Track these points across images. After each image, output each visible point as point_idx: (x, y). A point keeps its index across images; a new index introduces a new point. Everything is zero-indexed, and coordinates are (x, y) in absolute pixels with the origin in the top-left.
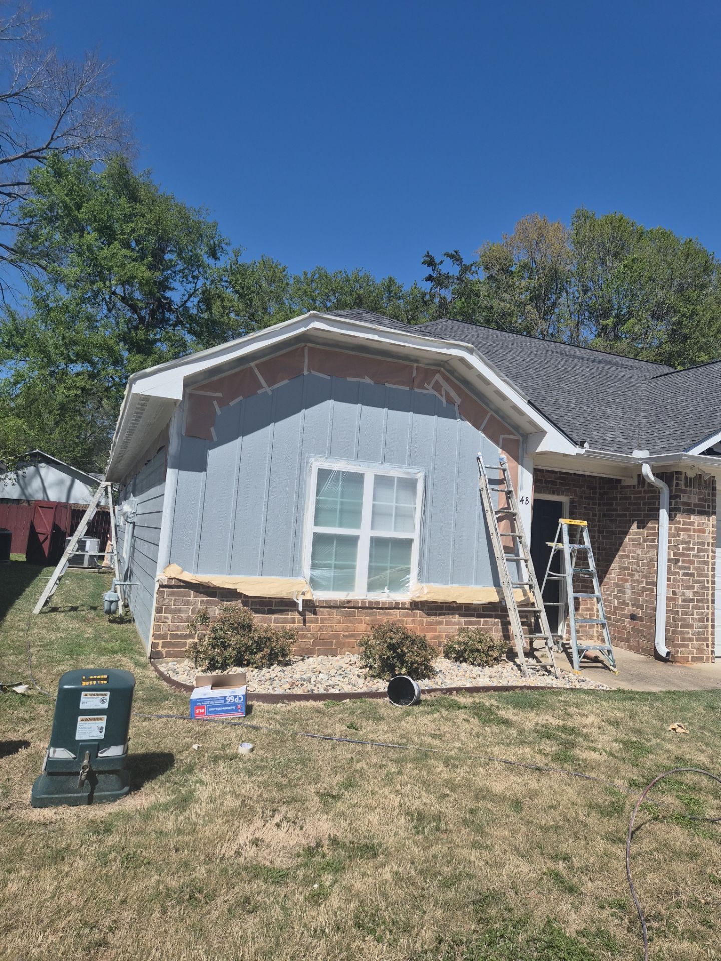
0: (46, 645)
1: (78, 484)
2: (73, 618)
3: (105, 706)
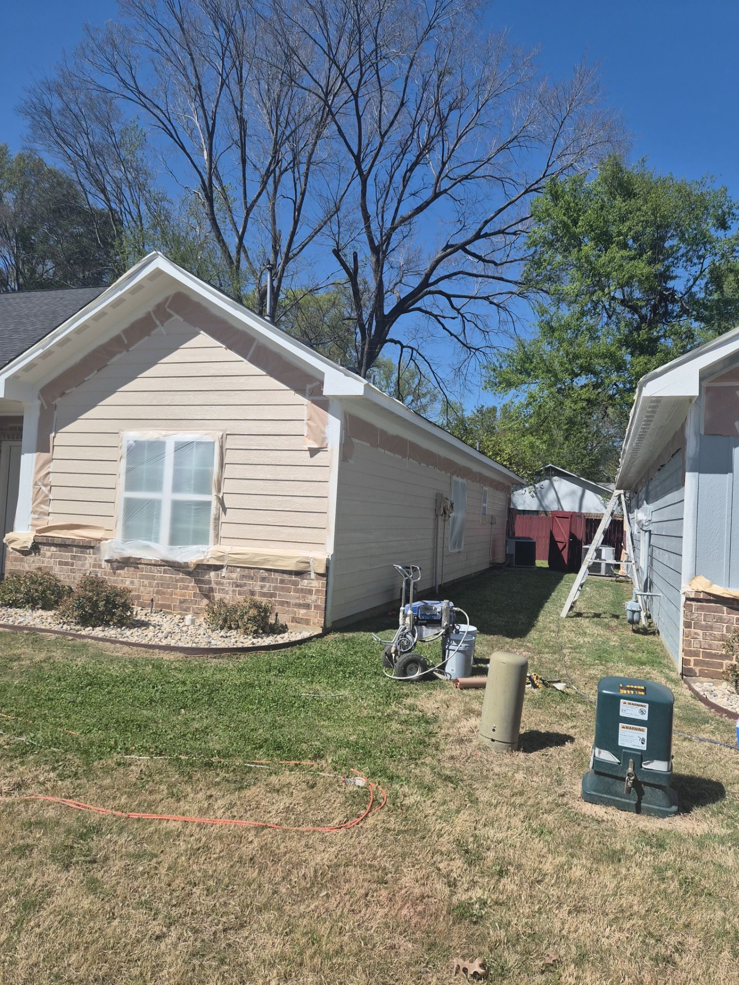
0: (577, 648)
1: (588, 493)
2: (597, 624)
3: (645, 717)
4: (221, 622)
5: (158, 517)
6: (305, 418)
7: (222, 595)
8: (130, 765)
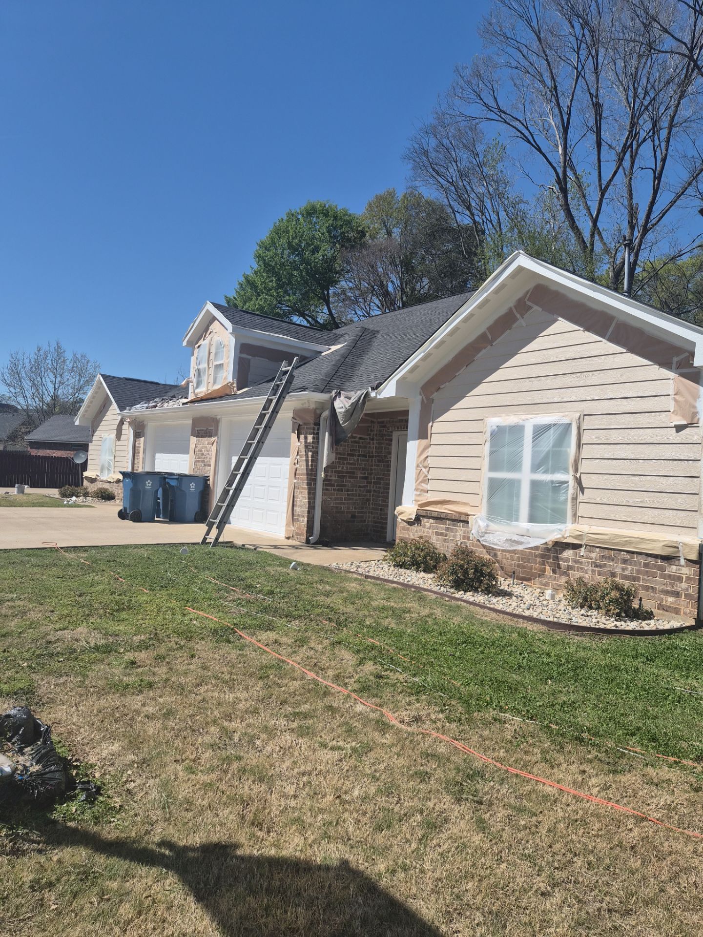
4: (581, 601)
5: (518, 496)
6: (672, 393)
7: (582, 574)
8: (505, 722)
